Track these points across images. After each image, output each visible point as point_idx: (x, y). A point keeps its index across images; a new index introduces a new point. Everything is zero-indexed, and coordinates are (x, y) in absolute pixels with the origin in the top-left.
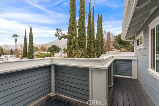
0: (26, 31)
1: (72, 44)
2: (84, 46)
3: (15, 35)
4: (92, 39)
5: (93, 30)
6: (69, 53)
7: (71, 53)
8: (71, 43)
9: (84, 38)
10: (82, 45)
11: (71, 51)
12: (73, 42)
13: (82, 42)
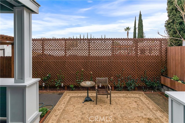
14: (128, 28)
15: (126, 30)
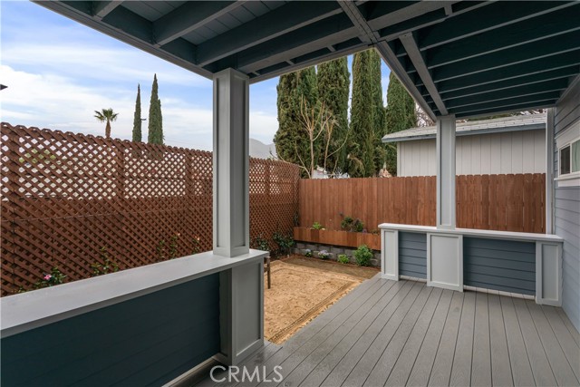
0: (139, 94)
1: (295, 83)
2: (340, 105)
3: (105, 112)
4: (370, 89)
5: (375, 61)
6: (284, 116)
7: (293, 117)
8: (294, 80)
9: (341, 77)
10: (333, 102)
11: (293, 111)
12: (298, 76)
13: (332, 92)
14: (111, 112)
15: (101, 118)
